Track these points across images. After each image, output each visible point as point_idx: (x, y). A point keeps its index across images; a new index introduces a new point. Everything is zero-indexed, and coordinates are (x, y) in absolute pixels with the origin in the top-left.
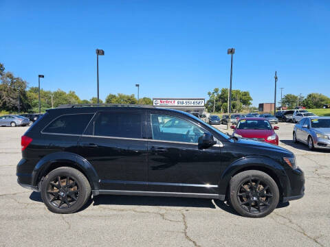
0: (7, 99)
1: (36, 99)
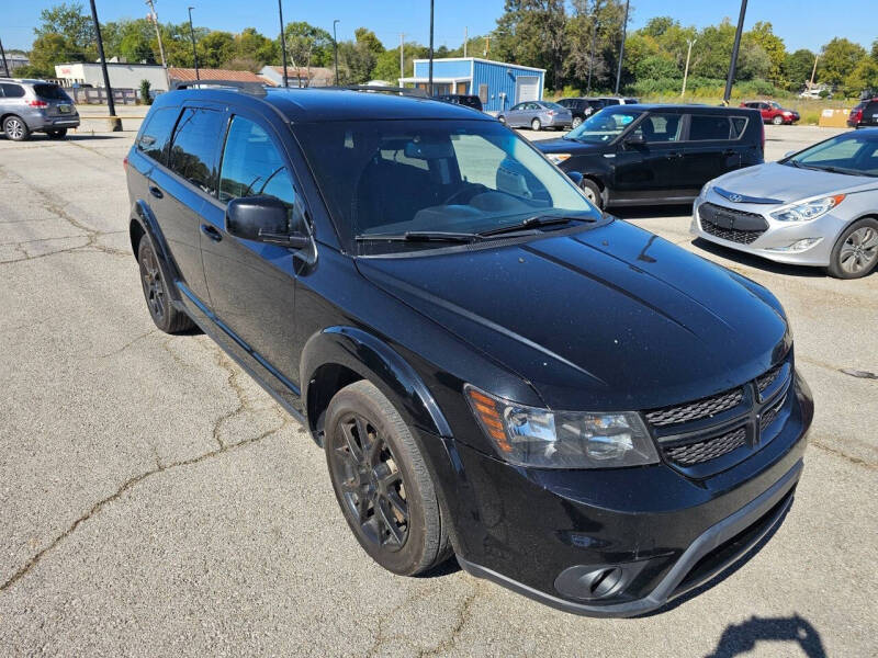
0: (578, 58)
1: (651, 53)
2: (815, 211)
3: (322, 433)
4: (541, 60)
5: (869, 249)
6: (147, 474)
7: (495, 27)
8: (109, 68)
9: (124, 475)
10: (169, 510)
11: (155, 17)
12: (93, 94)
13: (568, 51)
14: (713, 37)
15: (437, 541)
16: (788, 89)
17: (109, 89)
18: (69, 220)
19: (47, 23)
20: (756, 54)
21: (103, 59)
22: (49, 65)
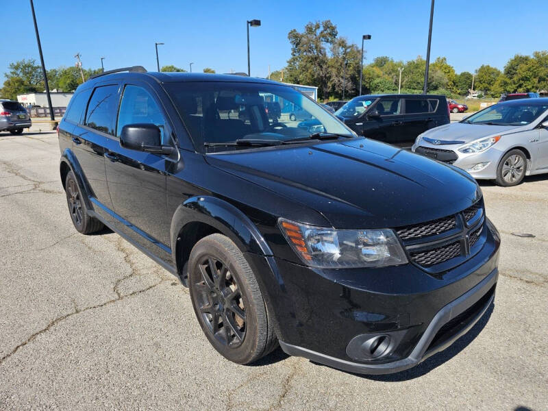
0: (336, 80)
1: (379, 77)
2: (485, 147)
3: (186, 277)
4: (313, 83)
5: (518, 168)
6: (68, 315)
7: (287, 65)
8: (51, 96)
9: (52, 316)
10: (82, 335)
11: (80, 64)
12: (41, 111)
13: (330, 77)
14: (412, 67)
15: (265, 333)
16: (459, 94)
17: (51, 108)
18: (22, 176)
19: (13, 71)
20: (438, 75)
21: (48, 91)
22: (14, 95)
